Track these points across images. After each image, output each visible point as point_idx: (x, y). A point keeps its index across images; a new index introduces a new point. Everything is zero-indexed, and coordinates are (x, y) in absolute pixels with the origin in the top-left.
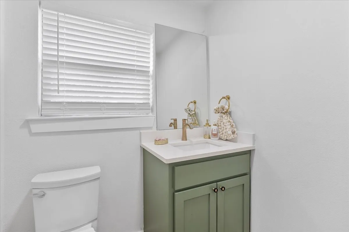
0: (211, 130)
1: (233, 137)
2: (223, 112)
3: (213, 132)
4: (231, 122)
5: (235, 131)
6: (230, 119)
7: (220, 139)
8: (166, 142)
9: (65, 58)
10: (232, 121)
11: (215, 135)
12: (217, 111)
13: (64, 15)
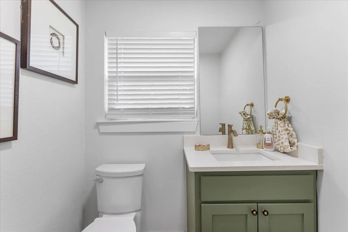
0: (264, 139)
1: (291, 150)
2: (278, 117)
3: (267, 142)
4: (290, 131)
5: (294, 142)
6: (289, 127)
7: (276, 150)
8: (208, 147)
9: (122, 73)
10: (291, 129)
11: (269, 145)
12: (271, 116)
13: (122, 38)
